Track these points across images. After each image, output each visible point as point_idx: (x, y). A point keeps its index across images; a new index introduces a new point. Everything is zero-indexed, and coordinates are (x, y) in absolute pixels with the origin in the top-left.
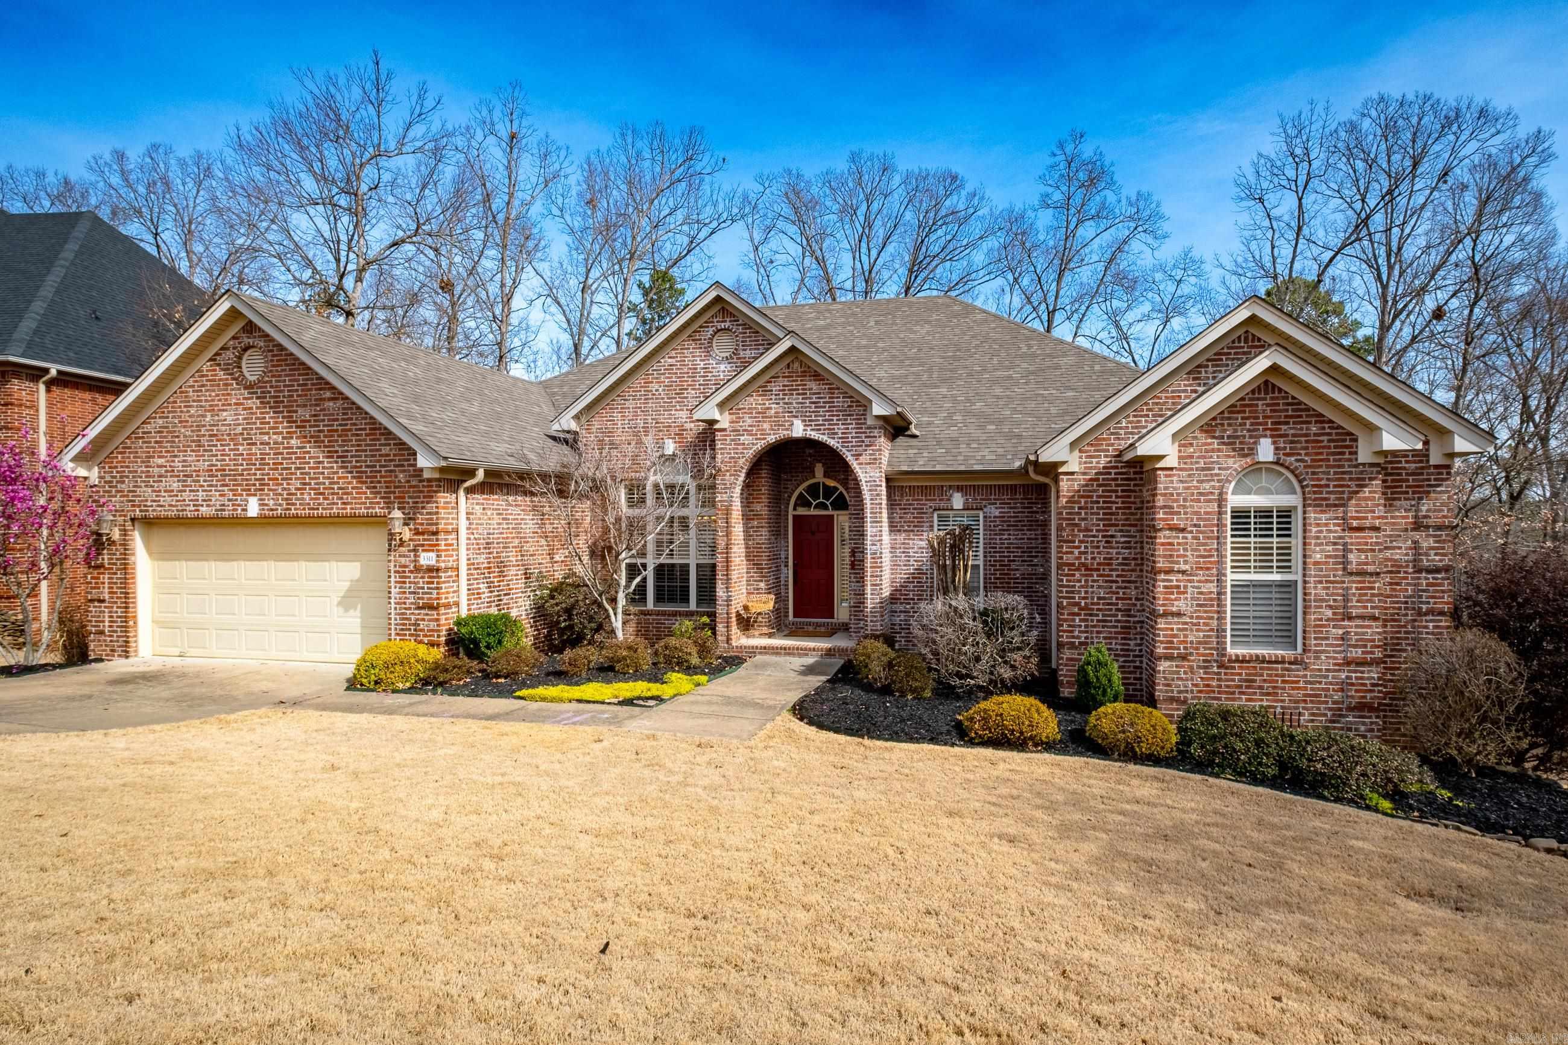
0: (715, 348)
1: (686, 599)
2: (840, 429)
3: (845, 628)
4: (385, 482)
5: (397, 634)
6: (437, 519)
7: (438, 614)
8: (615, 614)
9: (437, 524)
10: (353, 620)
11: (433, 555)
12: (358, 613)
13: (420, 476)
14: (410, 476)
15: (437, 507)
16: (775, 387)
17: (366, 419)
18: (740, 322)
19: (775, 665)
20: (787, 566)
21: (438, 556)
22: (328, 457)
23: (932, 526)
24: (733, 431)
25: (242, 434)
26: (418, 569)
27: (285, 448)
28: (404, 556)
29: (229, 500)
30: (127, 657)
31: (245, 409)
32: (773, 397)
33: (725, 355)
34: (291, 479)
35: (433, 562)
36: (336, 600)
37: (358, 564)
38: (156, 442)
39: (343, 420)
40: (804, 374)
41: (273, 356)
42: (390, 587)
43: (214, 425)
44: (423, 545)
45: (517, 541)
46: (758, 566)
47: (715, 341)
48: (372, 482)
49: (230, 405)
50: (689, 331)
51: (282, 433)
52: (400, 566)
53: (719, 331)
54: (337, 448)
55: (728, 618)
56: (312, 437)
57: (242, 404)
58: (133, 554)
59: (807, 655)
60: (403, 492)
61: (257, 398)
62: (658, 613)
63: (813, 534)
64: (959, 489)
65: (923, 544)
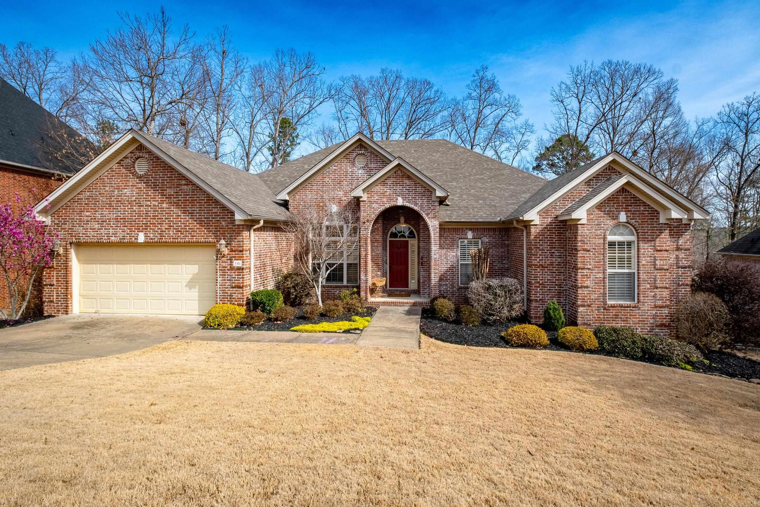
0: (356, 163)
1: (341, 280)
2: (419, 202)
3: (417, 292)
4: (215, 226)
5: (221, 300)
6: (243, 244)
7: (243, 291)
8: (318, 287)
9: (243, 247)
10: (195, 293)
11: (240, 262)
12: (197, 290)
13: (233, 223)
14: (228, 223)
15: (243, 239)
16: (389, 182)
17: (204, 195)
18: (369, 151)
19: (391, 311)
20: (386, 264)
21: (243, 262)
22: (184, 213)
23: (458, 246)
24: (369, 202)
25: (136, 201)
26: (232, 268)
27: (159, 208)
28: (225, 262)
29: (127, 234)
30: (67, 314)
31: (137, 188)
32: (388, 187)
33: (361, 166)
34: (163, 224)
35: (241, 265)
36: (185, 284)
37: (197, 266)
38: (86, 204)
39: (192, 195)
40: (403, 176)
41: (153, 162)
42: (217, 278)
43: (119, 196)
44: (235, 257)
45: (270, 254)
47: (356, 159)
48: (207, 226)
49: (129, 186)
50: (344, 154)
51: (158, 201)
52: (222, 267)
53: (358, 154)
54: (188, 209)
55: (366, 289)
56: (174, 203)
57: (135, 186)
58: (71, 261)
59: (403, 305)
60: (224, 231)
61: (144, 183)
62: (328, 287)
63: (399, 249)
64: (470, 229)
65: (454, 254)
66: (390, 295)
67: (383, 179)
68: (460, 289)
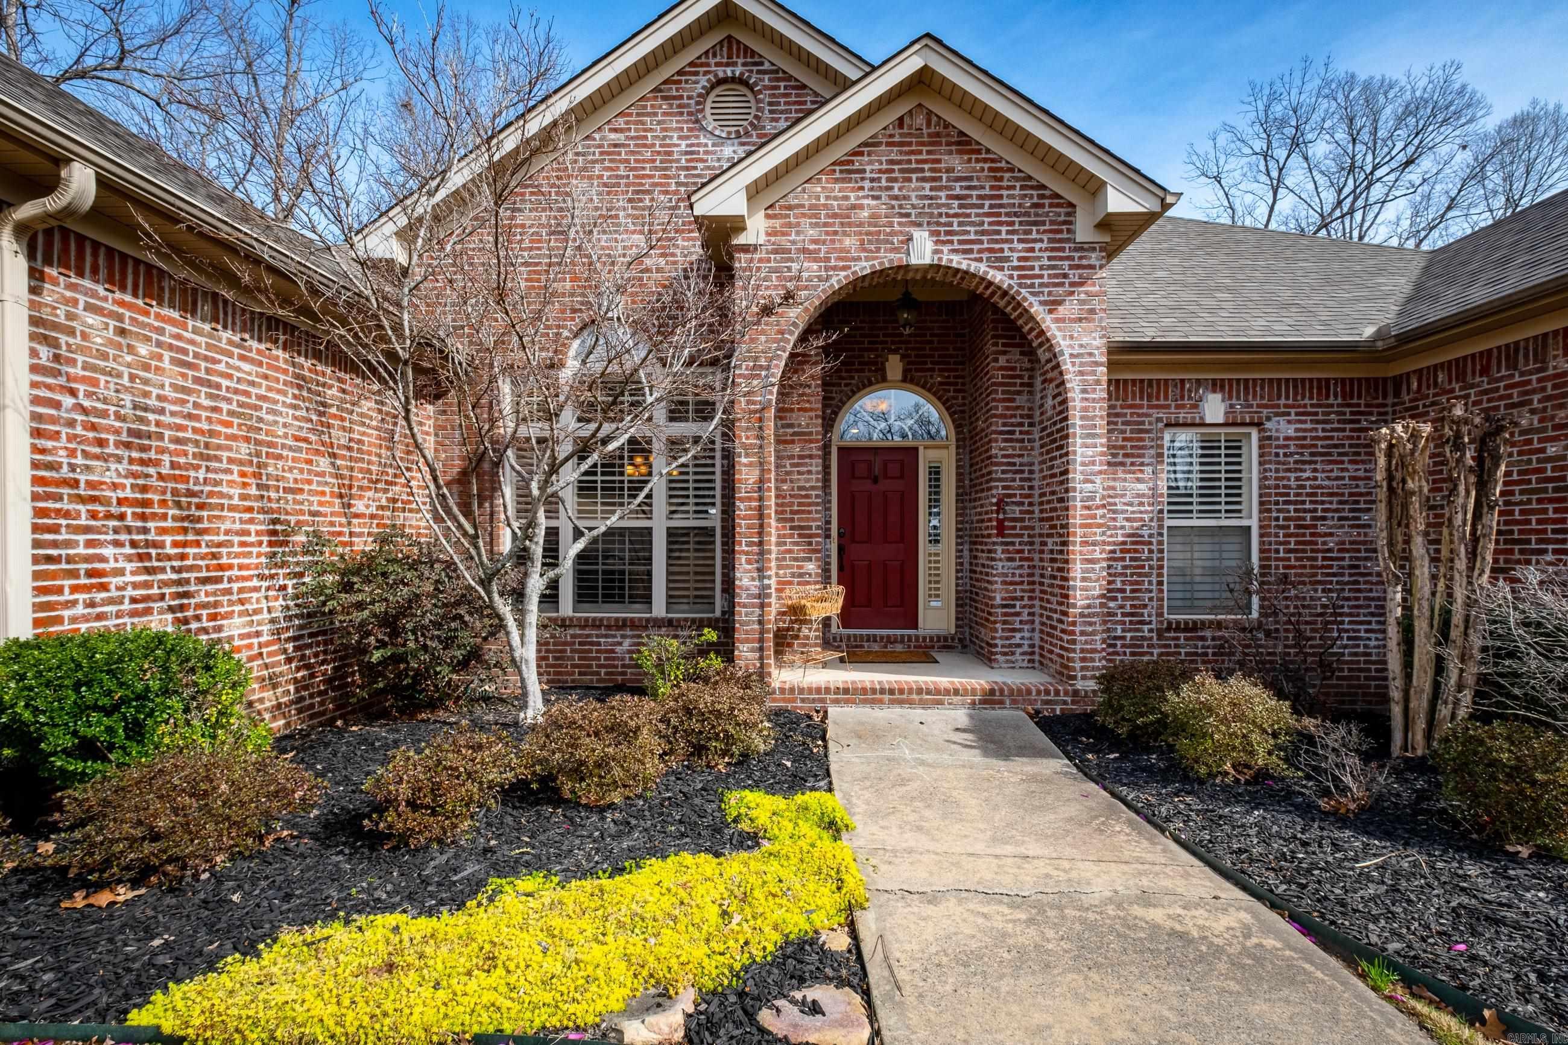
0: (711, 115)
1: (643, 596)
2: (1014, 251)
3: (973, 644)
16: (870, 165)
18: (767, 66)
20: (828, 537)
23: (1160, 455)
24: (776, 252)
32: (867, 184)
33: (733, 130)
40: (935, 139)
45: (244, 450)
46: (803, 532)
47: (709, 104)
50: (655, 80)
53: (721, 82)
55: (761, 630)
59: (940, 703)
62: (585, 624)
63: (875, 480)
64: (1216, 386)
65: (1142, 488)
67: (839, 151)
68: (1169, 629)
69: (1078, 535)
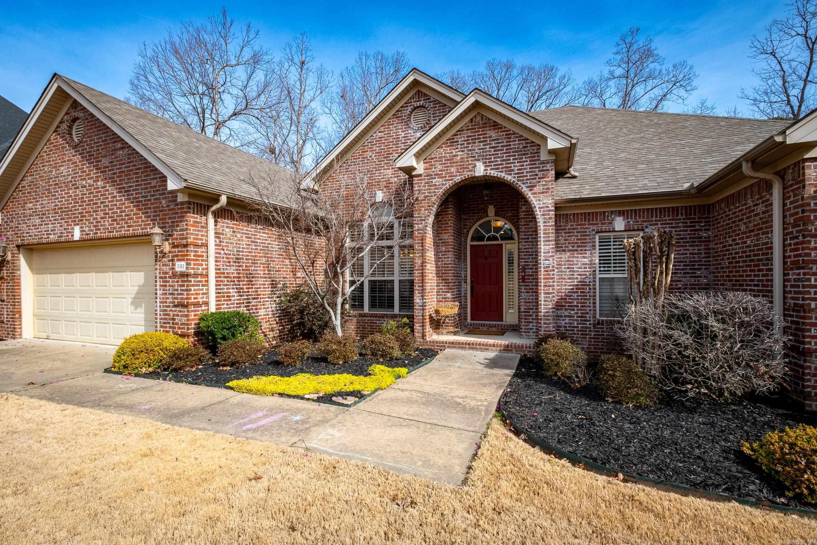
0: (413, 122)
1: (391, 306)
2: (516, 166)
3: (515, 329)
4: (154, 208)
5: (161, 327)
6: (187, 234)
7: (188, 311)
8: (335, 315)
9: (186, 238)
10: (139, 315)
11: (183, 263)
12: (143, 310)
13: (176, 201)
14: (169, 201)
15: (187, 225)
16: (460, 139)
17: (141, 160)
18: (432, 99)
19: (463, 358)
20: (466, 282)
21: (187, 264)
22: (120, 192)
23: (594, 246)
24: (427, 176)
25: (71, 181)
26: (174, 275)
27: (95, 189)
28: (166, 265)
29: (65, 229)
30: (14, 338)
31: (73, 164)
32: (459, 146)
33: (420, 126)
34: (98, 211)
35: (184, 269)
36: (130, 300)
37: (143, 273)
38: (28, 193)
39: (128, 163)
40: (484, 125)
41: (88, 122)
42: (156, 290)
43: (56, 177)
44: (177, 256)
45: (264, 259)
46: (445, 281)
47: (412, 117)
48: (145, 209)
49: (65, 161)
50: (393, 112)
51: (93, 178)
52: (163, 273)
53: (415, 108)
54: (124, 185)
55: (424, 319)
56: (110, 178)
57: (71, 160)
58: (19, 270)
59: (488, 349)
60: (165, 215)
61: (80, 154)
62: (372, 315)
63: (486, 258)
64: (620, 213)
65: (586, 261)
66: (471, 332)
67: (449, 135)
68: (598, 324)
69: (542, 282)
